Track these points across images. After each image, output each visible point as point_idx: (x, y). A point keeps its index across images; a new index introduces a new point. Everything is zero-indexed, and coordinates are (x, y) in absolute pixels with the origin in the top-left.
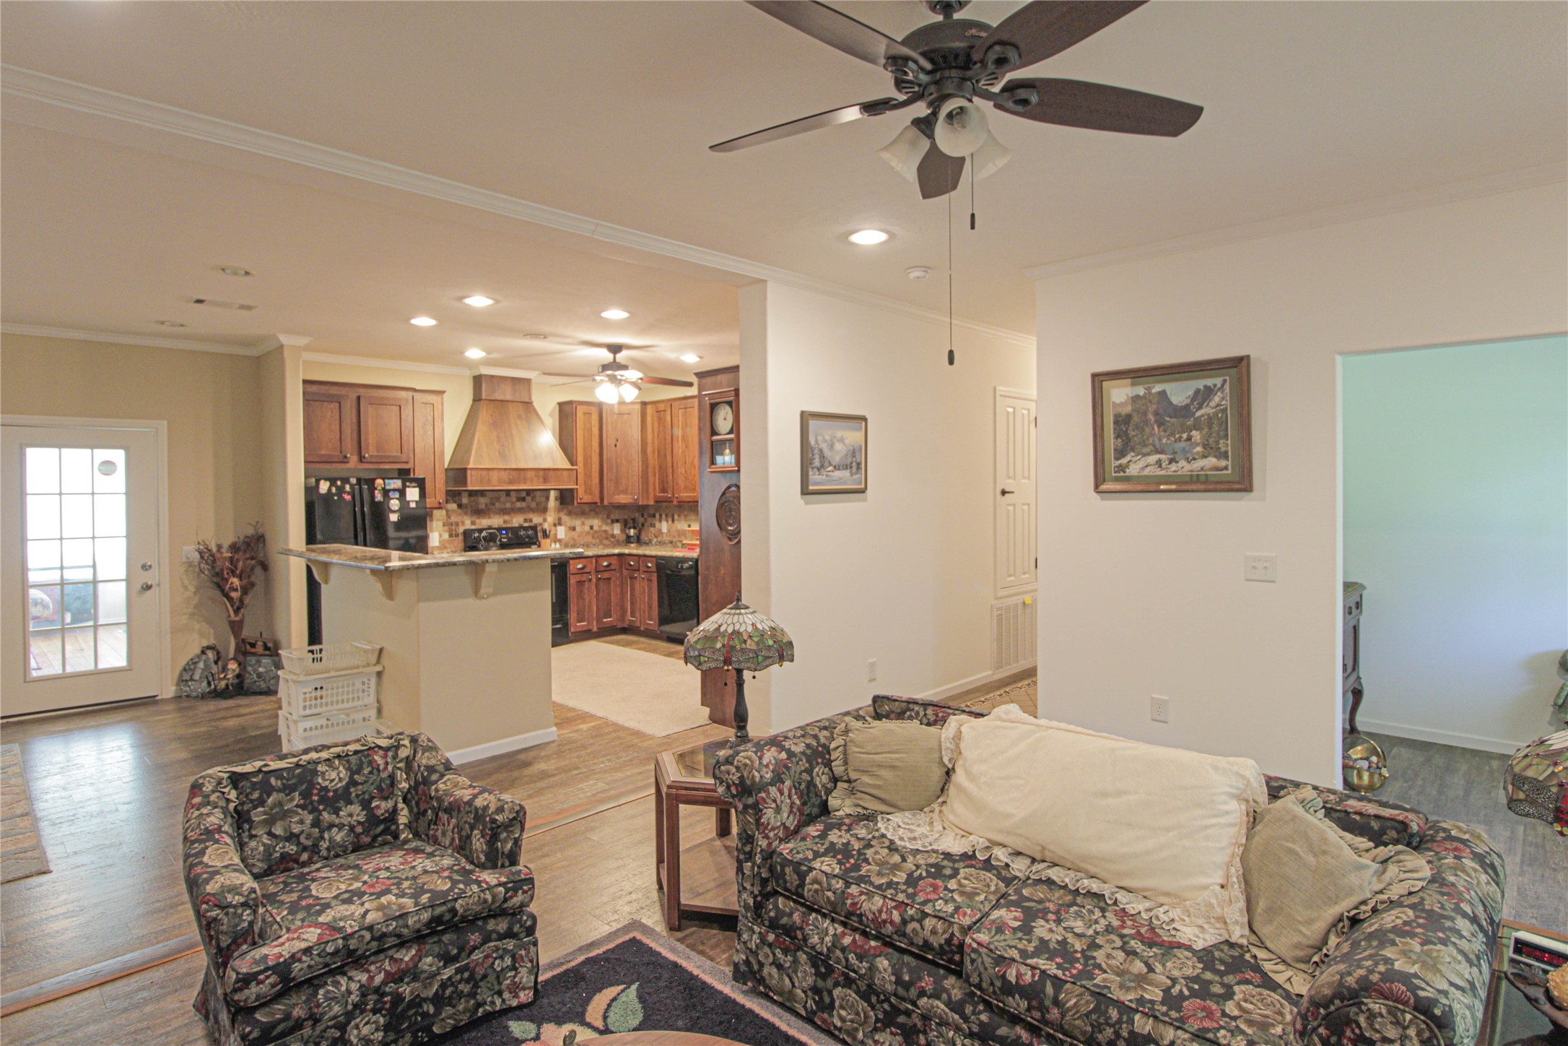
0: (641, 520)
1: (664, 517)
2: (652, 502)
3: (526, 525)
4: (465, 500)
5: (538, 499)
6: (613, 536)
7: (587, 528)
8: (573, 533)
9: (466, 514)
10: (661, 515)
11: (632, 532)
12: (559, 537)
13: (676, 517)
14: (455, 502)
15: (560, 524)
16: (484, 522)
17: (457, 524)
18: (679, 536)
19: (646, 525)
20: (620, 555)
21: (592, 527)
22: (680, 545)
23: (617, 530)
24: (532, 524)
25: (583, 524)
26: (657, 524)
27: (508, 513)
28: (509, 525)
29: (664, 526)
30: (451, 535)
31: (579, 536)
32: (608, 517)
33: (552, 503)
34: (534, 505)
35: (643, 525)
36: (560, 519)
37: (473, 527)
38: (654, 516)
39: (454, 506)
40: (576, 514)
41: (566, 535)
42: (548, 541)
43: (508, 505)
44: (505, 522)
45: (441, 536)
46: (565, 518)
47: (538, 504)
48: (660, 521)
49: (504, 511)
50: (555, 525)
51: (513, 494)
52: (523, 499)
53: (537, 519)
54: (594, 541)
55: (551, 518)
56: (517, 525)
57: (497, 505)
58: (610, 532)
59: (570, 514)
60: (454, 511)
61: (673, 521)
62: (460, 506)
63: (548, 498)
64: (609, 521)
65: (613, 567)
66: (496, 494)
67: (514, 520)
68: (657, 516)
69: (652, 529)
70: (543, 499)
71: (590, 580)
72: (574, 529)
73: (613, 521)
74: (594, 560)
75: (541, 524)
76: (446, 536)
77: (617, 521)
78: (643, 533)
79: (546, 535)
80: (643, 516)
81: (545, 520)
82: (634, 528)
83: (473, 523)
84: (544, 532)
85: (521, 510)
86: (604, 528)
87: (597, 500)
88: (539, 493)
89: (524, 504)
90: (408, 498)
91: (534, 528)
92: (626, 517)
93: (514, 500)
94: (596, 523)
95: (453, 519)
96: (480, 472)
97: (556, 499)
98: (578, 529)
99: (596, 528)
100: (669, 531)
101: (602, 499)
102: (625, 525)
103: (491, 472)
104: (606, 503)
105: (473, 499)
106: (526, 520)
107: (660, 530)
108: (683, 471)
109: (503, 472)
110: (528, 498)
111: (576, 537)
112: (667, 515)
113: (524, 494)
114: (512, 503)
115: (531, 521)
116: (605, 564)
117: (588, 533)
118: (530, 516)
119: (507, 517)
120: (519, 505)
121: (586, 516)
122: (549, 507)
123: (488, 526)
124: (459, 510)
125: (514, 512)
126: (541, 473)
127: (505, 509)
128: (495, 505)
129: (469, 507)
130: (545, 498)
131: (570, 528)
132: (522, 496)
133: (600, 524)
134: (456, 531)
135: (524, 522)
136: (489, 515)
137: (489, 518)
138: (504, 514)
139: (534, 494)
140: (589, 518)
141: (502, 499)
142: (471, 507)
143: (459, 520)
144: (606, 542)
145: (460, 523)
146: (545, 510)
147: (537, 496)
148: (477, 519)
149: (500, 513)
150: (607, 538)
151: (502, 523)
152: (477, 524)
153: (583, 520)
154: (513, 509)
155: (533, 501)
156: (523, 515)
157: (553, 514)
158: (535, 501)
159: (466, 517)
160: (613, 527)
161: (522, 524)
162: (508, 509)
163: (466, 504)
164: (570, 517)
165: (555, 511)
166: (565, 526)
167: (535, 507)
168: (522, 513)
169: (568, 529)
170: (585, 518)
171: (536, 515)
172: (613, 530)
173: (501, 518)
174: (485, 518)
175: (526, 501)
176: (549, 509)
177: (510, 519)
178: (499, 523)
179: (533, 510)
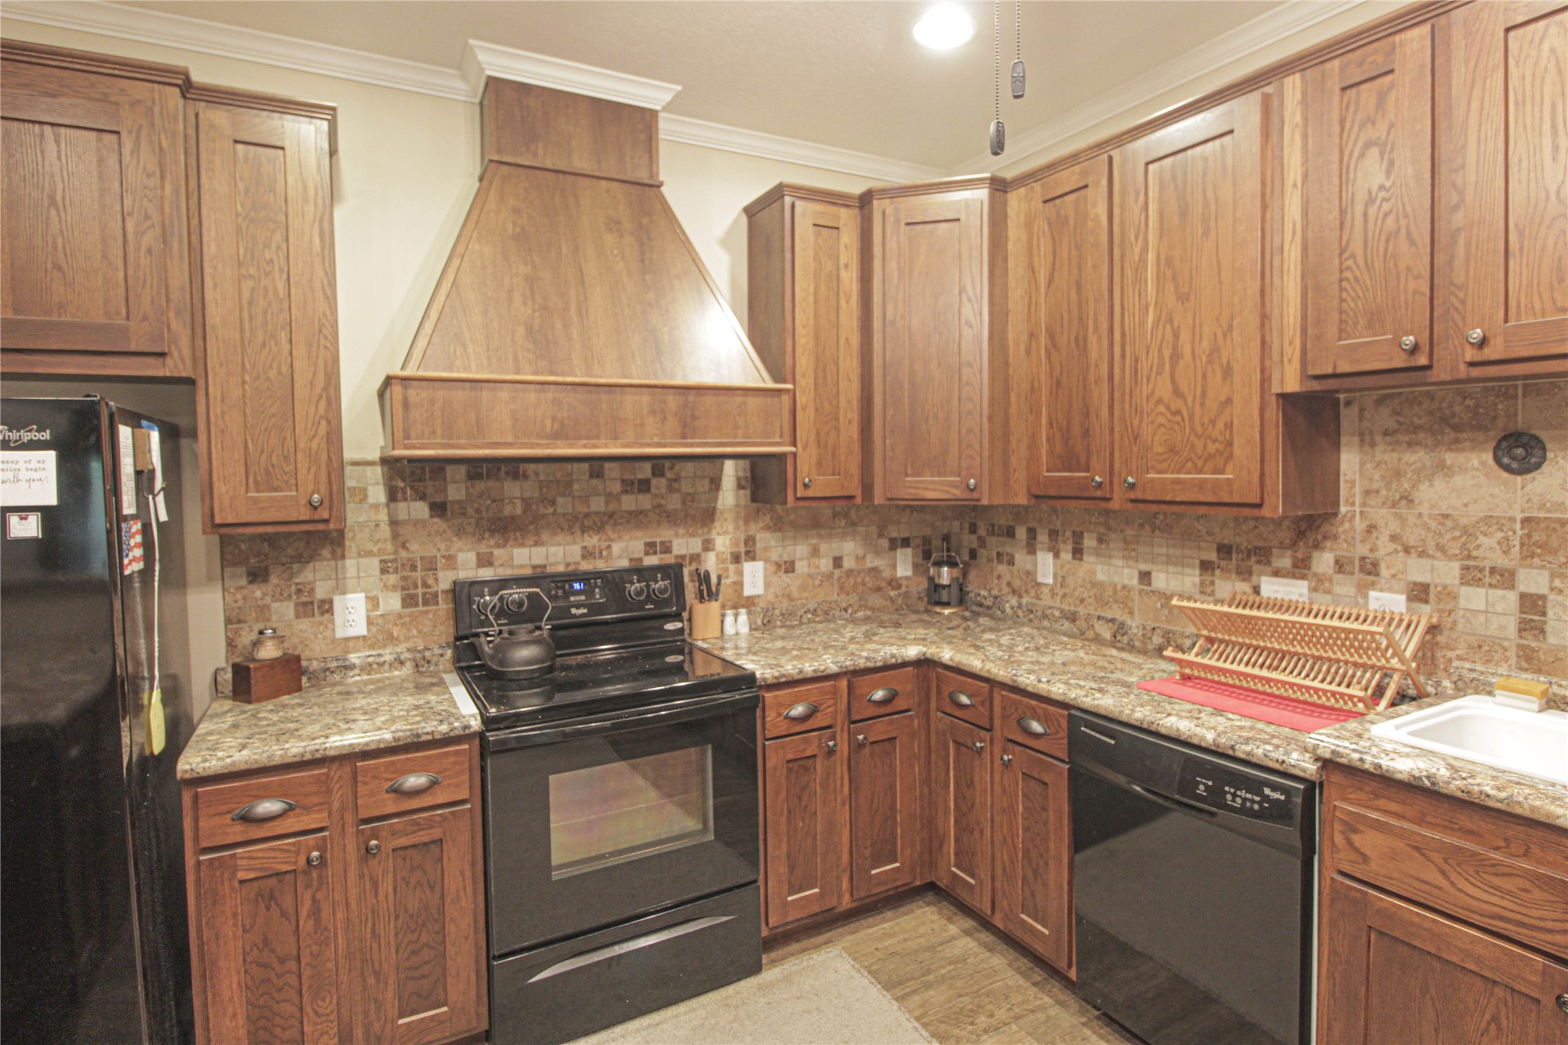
0: (969, 540)
1: (1043, 537)
2: (1022, 500)
3: (652, 560)
4: (455, 492)
5: (686, 487)
6: (894, 583)
7: (825, 564)
8: (787, 578)
9: (460, 532)
10: (1032, 533)
11: (945, 575)
12: (747, 592)
13: (1089, 542)
14: (423, 497)
15: (751, 556)
17: (431, 566)
18: (1101, 601)
19: (983, 553)
20: (924, 664)
21: (837, 562)
22: (1106, 632)
23: (904, 565)
24: (669, 559)
25: (815, 552)
26: (1021, 558)
27: (599, 529)
28: (601, 565)
29: (1046, 567)
30: (409, 601)
31: (803, 587)
32: (881, 535)
33: (729, 496)
34: (674, 502)
35: (973, 554)
36: (750, 541)
37: (486, 574)
38: (1010, 533)
39: (421, 509)
40: (795, 526)
41: (767, 585)
42: (714, 606)
43: (597, 504)
44: (587, 554)
45: (373, 602)
46: (765, 539)
47: (688, 499)
48: (1031, 549)
49: (582, 524)
50: (736, 559)
51: (612, 470)
52: (644, 486)
53: (683, 545)
54: (844, 600)
55: (723, 543)
56: (624, 563)
57: (564, 505)
58: (887, 574)
59: (778, 525)
60: (416, 523)
61: (1078, 552)
62: (439, 509)
63: (716, 483)
64: (885, 543)
65: (900, 704)
66: (557, 471)
67: (616, 548)
68: (1021, 533)
69: (1002, 569)
70: (704, 485)
71: (831, 752)
72: (790, 567)
73: (894, 544)
74: (843, 683)
75: (695, 558)
76: (392, 602)
77: (906, 542)
78: (972, 575)
79: (707, 591)
80: (973, 529)
81: (708, 546)
82: (952, 564)
83: (485, 561)
84: (703, 579)
85: (636, 519)
86: (871, 562)
87: (855, 489)
88: (690, 467)
89: (645, 501)
91: (672, 572)
92: (928, 531)
93: (617, 487)
94: (849, 548)
95: (417, 549)
96: (441, 394)
97: (740, 486)
98: (801, 567)
99: (848, 563)
100: (1061, 580)
101: (867, 488)
102: (927, 555)
104: (878, 500)
105: (481, 486)
106: (650, 548)
107: (1030, 574)
108: (1165, 390)
110: (659, 484)
111: (794, 590)
112: (1053, 534)
113: (645, 470)
114: (610, 497)
115: (667, 549)
116: (879, 695)
117: (829, 576)
118: (664, 534)
119: (593, 541)
120: (629, 502)
121: (823, 532)
122: (720, 505)
123: (534, 567)
124: (436, 520)
125: (615, 524)
126: (673, 401)
127: (587, 515)
128: (553, 503)
129: (470, 511)
130: (707, 482)
131: (778, 565)
132: (640, 476)
133: (860, 552)
134: (426, 585)
135: (647, 554)
136: (537, 534)
137: (536, 544)
138: (583, 532)
139: (677, 468)
140: (830, 536)
141: (576, 486)
142: (478, 511)
143: (435, 552)
144: (876, 600)
145: (441, 562)
146: (708, 516)
147: (683, 474)
148: (498, 546)
149: (570, 528)
150: (879, 589)
151: (578, 558)
152: (497, 563)
153: (814, 541)
154: (611, 516)
155: (671, 489)
156: (639, 534)
157: (731, 528)
158: (677, 491)
159: (459, 544)
160: (895, 558)
161: (640, 560)
162: (597, 513)
163: (460, 502)
164: (779, 534)
165: (736, 518)
166: (766, 560)
167: (679, 506)
168: (638, 526)
169: (773, 568)
170: (821, 537)
171: (681, 531)
172: (894, 567)
173: (575, 543)
174: (522, 545)
175: (653, 490)
176: (718, 514)
177: (604, 545)
178: (570, 560)
179: (671, 518)
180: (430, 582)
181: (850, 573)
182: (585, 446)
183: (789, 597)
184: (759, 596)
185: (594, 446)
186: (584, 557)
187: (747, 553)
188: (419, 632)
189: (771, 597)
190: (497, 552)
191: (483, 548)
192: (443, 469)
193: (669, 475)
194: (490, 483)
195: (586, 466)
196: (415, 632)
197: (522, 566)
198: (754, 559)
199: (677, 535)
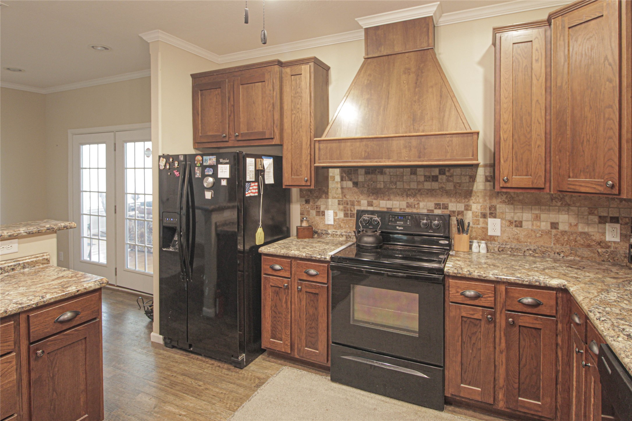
3: (438, 212)
4: (361, 179)
5: (456, 180)
6: (603, 244)
7: (545, 226)
8: (517, 230)
9: (362, 193)
12: (490, 233)
14: (351, 180)
15: (493, 215)
16: (383, 204)
17: (353, 204)
20: (567, 292)
21: (554, 225)
23: (612, 234)
24: (447, 212)
27: (414, 196)
30: (346, 215)
31: (528, 236)
32: (591, 213)
33: (480, 185)
34: (450, 186)
36: (493, 208)
37: (369, 208)
39: (350, 184)
40: (523, 204)
41: (503, 232)
42: (466, 237)
43: (414, 185)
44: (409, 206)
45: (336, 214)
46: (501, 207)
47: (457, 185)
49: (407, 193)
50: (484, 216)
52: (435, 179)
53: (454, 206)
54: (558, 248)
55: (476, 207)
56: (425, 211)
57: (400, 185)
59: (511, 202)
60: (349, 189)
62: (356, 184)
63: (473, 178)
64: (596, 219)
67: (422, 204)
70: (466, 179)
71: (490, 321)
72: (519, 224)
73: (603, 220)
74: (503, 288)
75: (460, 213)
76: (341, 215)
77: (615, 220)
79: (462, 227)
81: (468, 208)
83: (370, 204)
84: (461, 223)
85: (431, 193)
86: (581, 228)
87: (542, 184)
88: (458, 171)
89: (435, 185)
90: (220, 176)
91: (446, 218)
93: (422, 179)
95: (349, 198)
97: (487, 180)
98: (527, 225)
99: (563, 227)
101: (549, 183)
103: (343, 144)
105: (369, 176)
106: (438, 206)
109: (358, 144)
110: (442, 178)
111: (522, 237)
113: (436, 172)
114: (419, 183)
115: (446, 207)
116: (528, 301)
117: (548, 233)
118: (444, 200)
119: (411, 200)
120: (428, 185)
121: (543, 207)
122: (475, 188)
123: (388, 208)
124: (355, 188)
125: (421, 194)
126: (414, 142)
127: (409, 190)
128: (396, 184)
129: (366, 186)
130: (468, 177)
131: (511, 223)
132: (433, 174)
133: (573, 221)
134: (351, 211)
135: (436, 208)
136: (389, 196)
137: (388, 200)
138: (407, 196)
139: (452, 171)
140: (549, 210)
141: (405, 178)
142: (368, 186)
143: (354, 199)
144: (586, 253)
145: (356, 203)
146: (468, 194)
147: (455, 174)
148: (375, 199)
149: (402, 194)
150: (589, 246)
151: (405, 207)
152: (374, 205)
153: (537, 212)
154: (420, 190)
155: (448, 181)
156: (432, 199)
157: (481, 200)
158: (452, 181)
159: (362, 197)
160: (605, 229)
161: (433, 211)
162: (414, 189)
163: (362, 182)
164: (512, 206)
165: (485, 196)
166: (502, 219)
167: (452, 188)
168: (432, 196)
169: (508, 223)
170: (541, 210)
171: (453, 200)
172: (604, 234)
173: (404, 201)
174: (383, 200)
175: (439, 180)
176: (473, 193)
177: (416, 203)
178: (402, 207)
179: (448, 193)
180: (352, 209)
181: (564, 233)
182: (376, 162)
183: (518, 240)
184: (498, 236)
185: (380, 162)
186: (407, 207)
187: (491, 214)
188: (349, 226)
189: (505, 238)
190: (374, 201)
191: (370, 199)
192: (357, 170)
193: (447, 174)
194: (373, 176)
195: (409, 169)
196: (347, 226)
197: (383, 208)
198: (495, 217)
199: (451, 201)
